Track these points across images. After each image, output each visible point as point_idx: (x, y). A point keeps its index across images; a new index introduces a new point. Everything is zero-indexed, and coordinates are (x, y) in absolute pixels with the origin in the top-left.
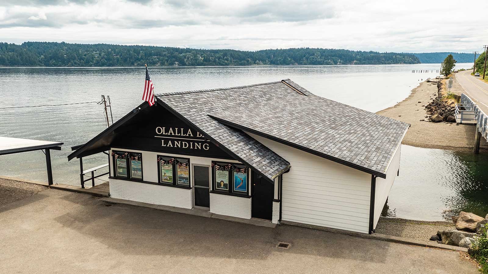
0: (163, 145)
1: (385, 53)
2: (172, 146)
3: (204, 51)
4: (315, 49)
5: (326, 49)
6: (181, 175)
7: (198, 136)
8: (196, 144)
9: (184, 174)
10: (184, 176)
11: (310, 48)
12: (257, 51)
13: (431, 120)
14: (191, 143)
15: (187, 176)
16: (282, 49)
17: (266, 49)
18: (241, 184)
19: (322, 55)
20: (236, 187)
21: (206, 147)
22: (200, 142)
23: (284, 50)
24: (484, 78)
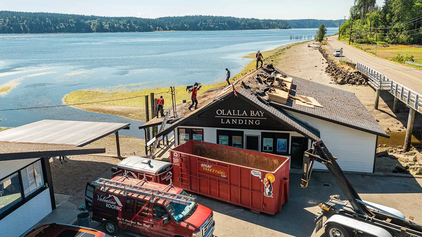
0: (222, 123)
1: (263, 20)
2: (229, 123)
3: (108, 19)
4: (207, 16)
5: (216, 16)
6: (235, 143)
7: (251, 115)
8: (249, 121)
9: (237, 142)
10: (238, 144)
11: (202, 15)
12: (157, 18)
13: (337, 83)
14: (246, 120)
15: (241, 143)
16: (179, 16)
17: (164, 17)
18: (282, 147)
19: (213, 22)
20: (278, 149)
21: (257, 122)
22: (253, 119)
23: (180, 17)
24: (350, 44)
